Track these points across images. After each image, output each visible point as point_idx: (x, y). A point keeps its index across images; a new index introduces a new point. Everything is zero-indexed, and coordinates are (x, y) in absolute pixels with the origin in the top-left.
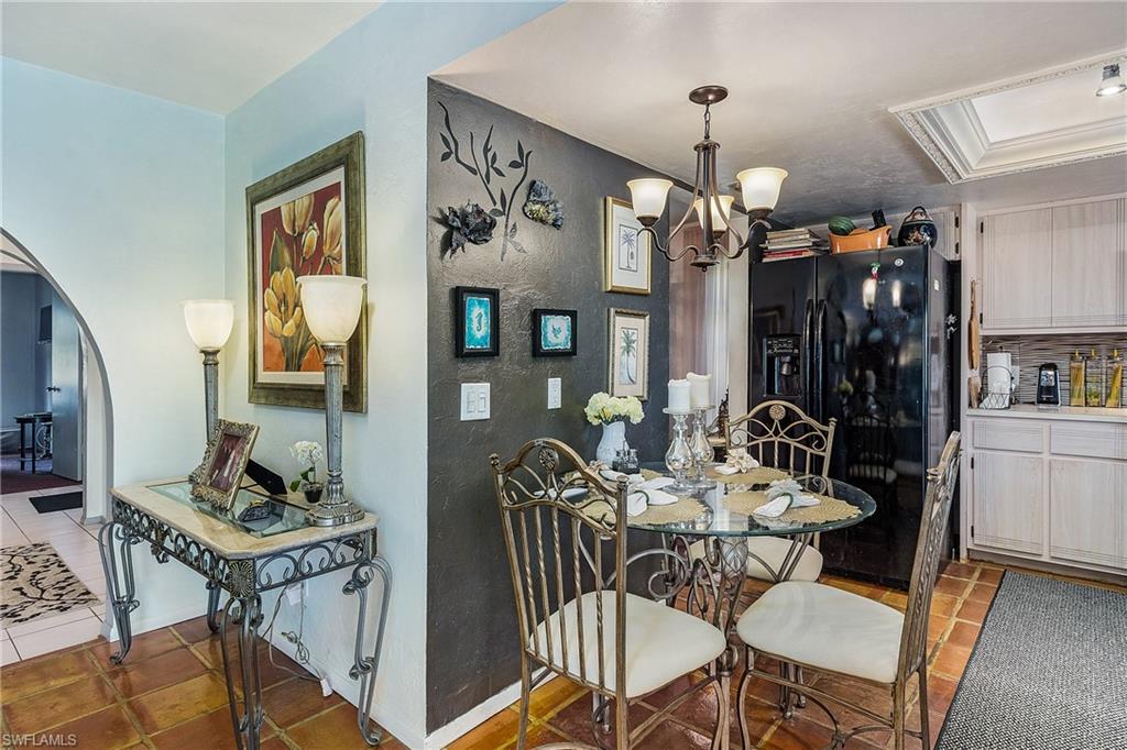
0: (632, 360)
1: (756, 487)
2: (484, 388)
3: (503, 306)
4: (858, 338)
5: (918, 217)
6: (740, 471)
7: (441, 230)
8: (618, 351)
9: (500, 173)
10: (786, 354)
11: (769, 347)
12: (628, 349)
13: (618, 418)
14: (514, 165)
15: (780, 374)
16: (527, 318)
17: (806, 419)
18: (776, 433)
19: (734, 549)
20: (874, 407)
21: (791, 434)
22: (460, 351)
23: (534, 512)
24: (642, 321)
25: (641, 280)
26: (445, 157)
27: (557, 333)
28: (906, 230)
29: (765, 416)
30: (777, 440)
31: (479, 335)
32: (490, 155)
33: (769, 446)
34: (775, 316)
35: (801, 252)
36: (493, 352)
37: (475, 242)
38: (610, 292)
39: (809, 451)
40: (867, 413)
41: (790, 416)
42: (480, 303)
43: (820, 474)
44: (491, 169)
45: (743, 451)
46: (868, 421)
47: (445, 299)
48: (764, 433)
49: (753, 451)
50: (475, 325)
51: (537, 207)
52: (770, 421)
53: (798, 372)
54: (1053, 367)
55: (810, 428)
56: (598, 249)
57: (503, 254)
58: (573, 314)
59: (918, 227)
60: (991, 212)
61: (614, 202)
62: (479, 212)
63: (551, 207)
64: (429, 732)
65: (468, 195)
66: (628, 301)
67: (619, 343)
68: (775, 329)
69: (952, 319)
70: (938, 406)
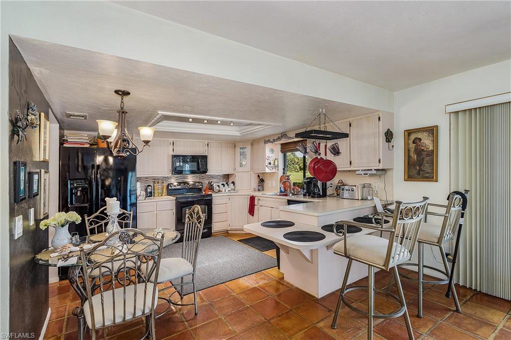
10: (80, 187)
11: (72, 184)
15: (76, 195)
27: (35, 184)
31: (22, 188)
35: (84, 144)
36: (25, 196)
38: (42, 161)
42: (22, 170)
44: (21, 95)
51: (34, 117)
57: (23, 141)
58: (38, 174)
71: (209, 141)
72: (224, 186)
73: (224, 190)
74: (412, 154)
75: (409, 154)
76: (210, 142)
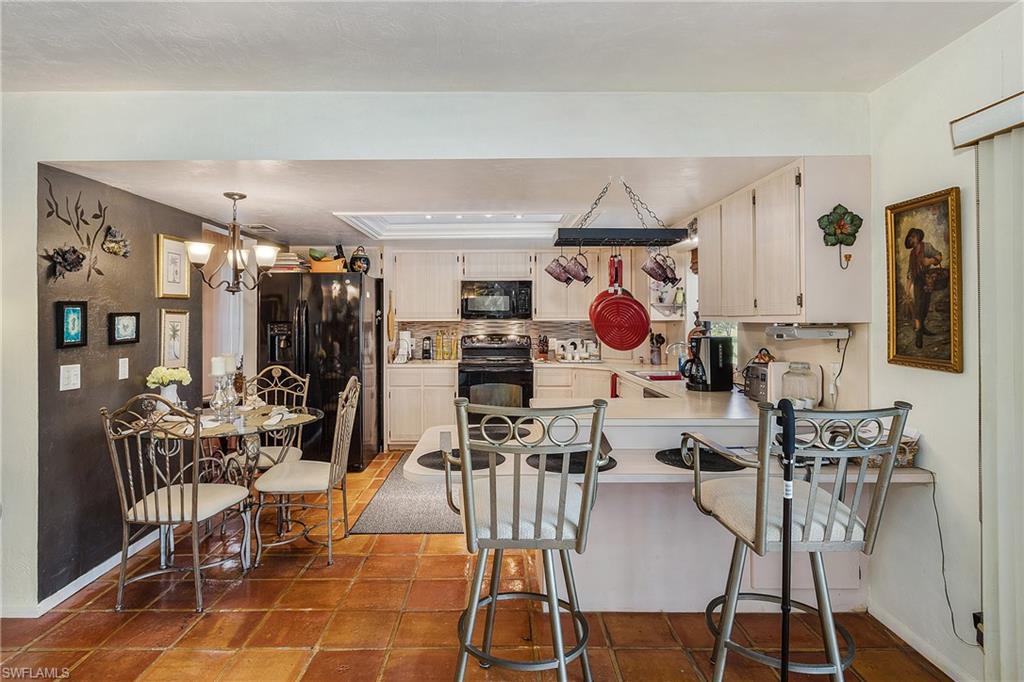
0: (177, 343)
1: (263, 415)
2: (76, 369)
3: (89, 312)
4: (330, 316)
5: (360, 253)
6: (254, 409)
7: (47, 263)
8: (167, 337)
9: (86, 223)
10: (283, 335)
11: (272, 329)
12: (174, 336)
13: (171, 382)
14: (96, 216)
15: (279, 346)
16: (105, 318)
17: (293, 375)
18: (276, 385)
19: (252, 443)
20: (338, 366)
21: (286, 385)
22: (60, 344)
23: (124, 442)
24: (184, 316)
25: (184, 290)
26: (50, 214)
27: (125, 328)
28: (354, 259)
29: (269, 375)
30: (276, 389)
31: (73, 333)
32: (79, 211)
33: (271, 394)
34: (276, 302)
35: (292, 269)
36: (84, 342)
37: (70, 271)
38: (163, 298)
39: (295, 394)
40: (333, 369)
41: (284, 374)
42: (74, 311)
43: (301, 405)
44: (81, 222)
45: (255, 396)
46: (334, 374)
47: (50, 310)
48: (269, 385)
49: (262, 397)
50: (70, 326)
51: (113, 245)
52: (272, 378)
53: (291, 346)
54: (429, 338)
55: (296, 380)
56: (153, 269)
57: (89, 276)
58: (137, 315)
59: (360, 259)
60: (401, 251)
61: (165, 237)
62: (75, 251)
63: (122, 243)
64: (39, 602)
65: (66, 240)
66: (174, 303)
67: (167, 331)
68: (275, 318)
69: (379, 312)
70: (372, 363)
71: (538, 251)
72: (575, 348)
73: (569, 357)
74: (904, 281)
75: (898, 279)
76: (540, 253)
